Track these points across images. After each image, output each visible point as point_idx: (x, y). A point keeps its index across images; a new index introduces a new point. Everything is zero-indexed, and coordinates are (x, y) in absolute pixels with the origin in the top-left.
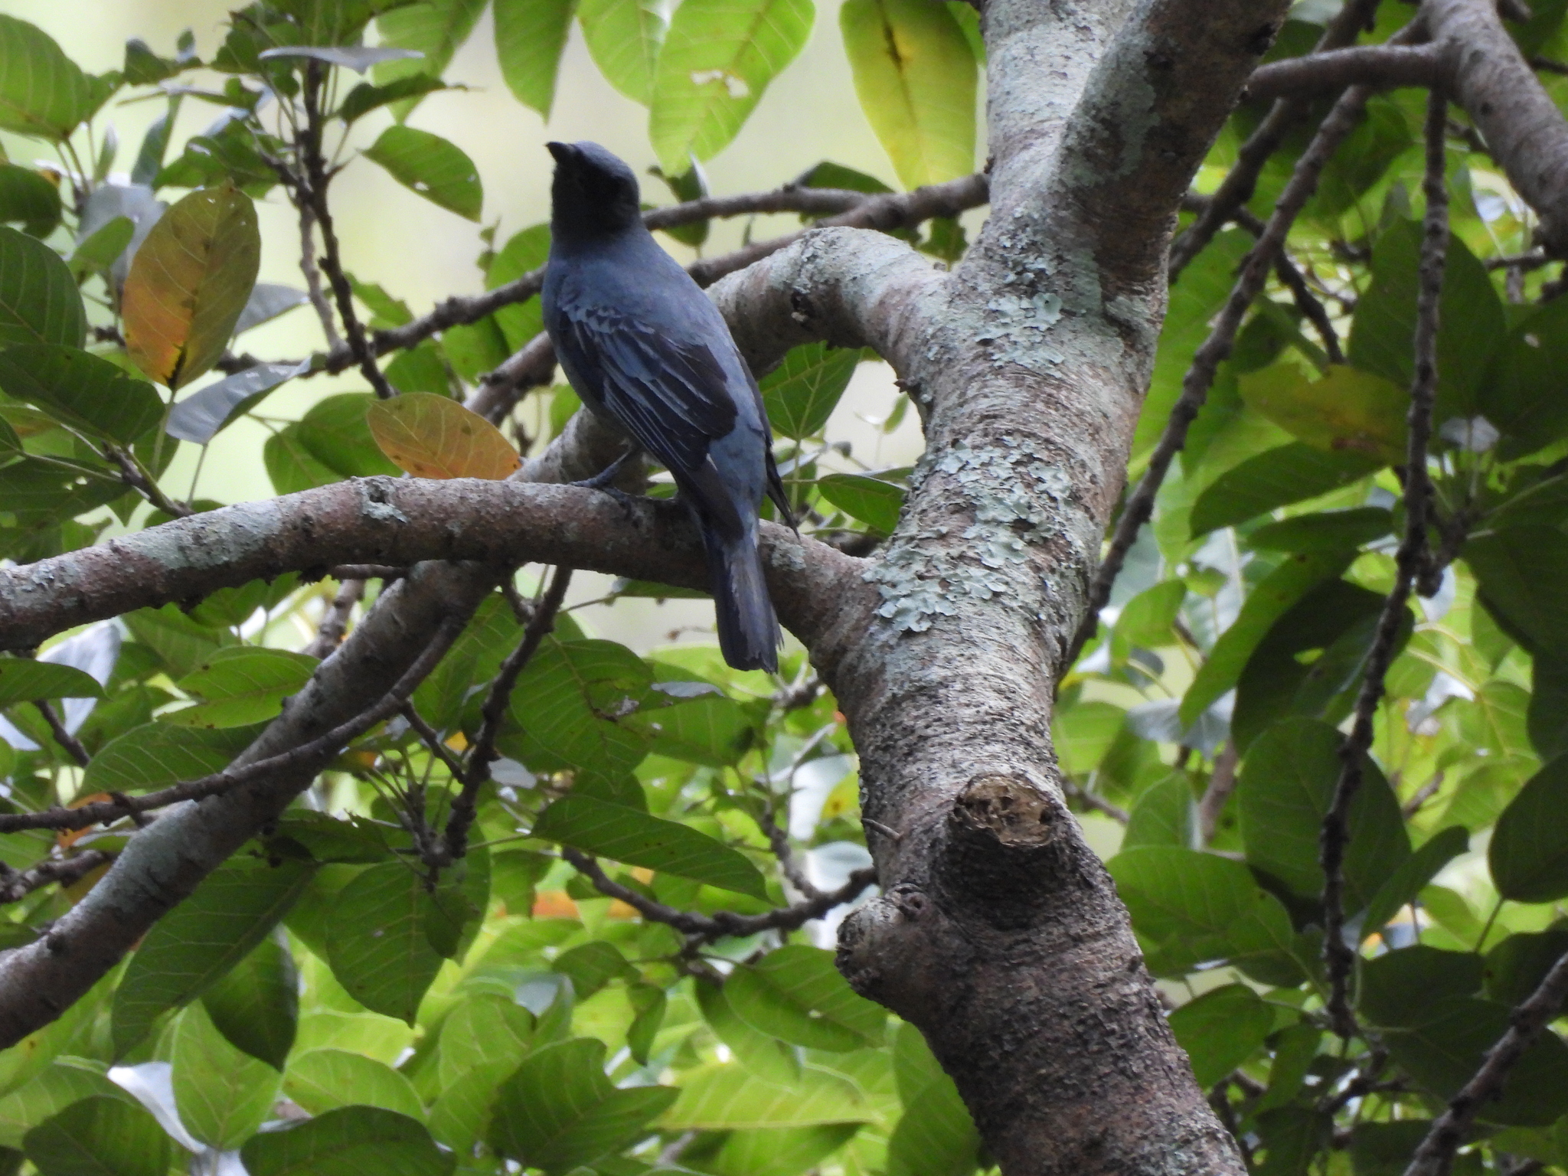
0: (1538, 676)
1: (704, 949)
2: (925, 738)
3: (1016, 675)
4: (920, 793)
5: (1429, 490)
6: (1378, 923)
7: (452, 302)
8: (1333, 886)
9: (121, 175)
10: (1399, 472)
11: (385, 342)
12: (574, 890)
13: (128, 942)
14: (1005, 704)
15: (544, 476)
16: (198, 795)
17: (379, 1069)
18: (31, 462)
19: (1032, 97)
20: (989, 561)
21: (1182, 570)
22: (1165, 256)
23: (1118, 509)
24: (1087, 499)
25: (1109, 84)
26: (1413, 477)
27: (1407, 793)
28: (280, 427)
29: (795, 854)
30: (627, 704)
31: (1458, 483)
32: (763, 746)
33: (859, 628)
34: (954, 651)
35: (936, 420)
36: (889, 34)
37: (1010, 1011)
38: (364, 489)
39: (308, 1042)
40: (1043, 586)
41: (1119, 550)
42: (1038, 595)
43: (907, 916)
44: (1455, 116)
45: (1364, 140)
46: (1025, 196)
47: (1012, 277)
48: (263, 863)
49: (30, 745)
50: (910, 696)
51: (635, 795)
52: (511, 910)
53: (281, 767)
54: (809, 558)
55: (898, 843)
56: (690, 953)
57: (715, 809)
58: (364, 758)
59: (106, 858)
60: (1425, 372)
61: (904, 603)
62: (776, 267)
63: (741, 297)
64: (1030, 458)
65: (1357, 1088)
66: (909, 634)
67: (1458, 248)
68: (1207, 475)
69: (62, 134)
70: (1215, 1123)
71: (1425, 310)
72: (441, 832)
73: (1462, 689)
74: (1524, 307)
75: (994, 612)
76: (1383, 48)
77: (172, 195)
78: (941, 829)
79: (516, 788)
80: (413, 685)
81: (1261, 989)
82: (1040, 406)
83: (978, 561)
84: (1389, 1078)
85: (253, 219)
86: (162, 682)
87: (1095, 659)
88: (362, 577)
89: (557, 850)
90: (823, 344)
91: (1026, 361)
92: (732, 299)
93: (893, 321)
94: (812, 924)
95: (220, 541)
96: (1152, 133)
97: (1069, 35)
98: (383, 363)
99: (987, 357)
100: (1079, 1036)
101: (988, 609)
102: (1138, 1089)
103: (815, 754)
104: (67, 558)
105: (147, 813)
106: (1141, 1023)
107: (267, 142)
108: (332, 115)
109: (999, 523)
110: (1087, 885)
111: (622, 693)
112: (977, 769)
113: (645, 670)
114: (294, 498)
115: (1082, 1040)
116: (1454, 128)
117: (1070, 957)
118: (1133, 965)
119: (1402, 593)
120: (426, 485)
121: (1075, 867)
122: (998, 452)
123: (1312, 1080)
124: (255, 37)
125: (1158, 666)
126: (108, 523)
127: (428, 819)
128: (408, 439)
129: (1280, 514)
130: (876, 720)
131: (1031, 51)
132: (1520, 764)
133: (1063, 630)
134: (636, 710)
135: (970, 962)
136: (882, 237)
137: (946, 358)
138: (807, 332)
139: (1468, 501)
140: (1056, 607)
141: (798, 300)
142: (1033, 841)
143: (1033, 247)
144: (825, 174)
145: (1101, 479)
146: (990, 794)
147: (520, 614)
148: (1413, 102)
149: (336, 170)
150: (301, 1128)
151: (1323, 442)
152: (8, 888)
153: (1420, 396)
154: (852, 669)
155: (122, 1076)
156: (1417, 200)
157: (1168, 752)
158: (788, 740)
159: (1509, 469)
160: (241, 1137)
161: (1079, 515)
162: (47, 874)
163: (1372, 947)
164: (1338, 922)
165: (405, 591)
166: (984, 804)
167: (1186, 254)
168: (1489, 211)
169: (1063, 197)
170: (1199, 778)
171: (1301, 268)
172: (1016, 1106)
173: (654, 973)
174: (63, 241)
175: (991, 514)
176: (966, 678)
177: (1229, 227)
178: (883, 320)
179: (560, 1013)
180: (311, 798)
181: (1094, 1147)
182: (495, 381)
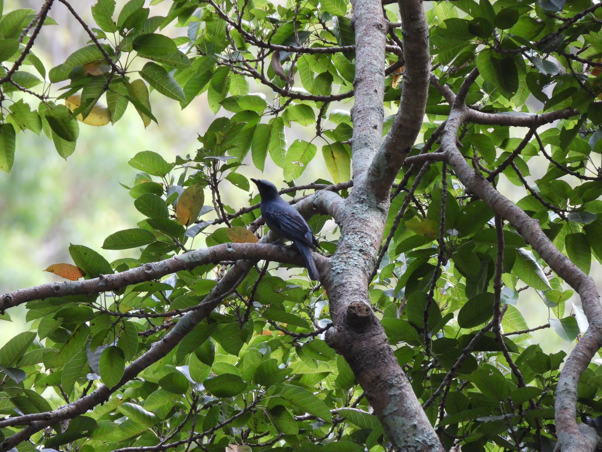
0: (467, 282)
1: (298, 340)
2: (342, 294)
3: (360, 281)
4: (341, 306)
5: (444, 244)
6: (435, 333)
7: (244, 208)
8: (426, 325)
9: (175, 184)
10: (438, 240)
11: (230, 217)
12: (271, 329)
13: (180, 340)
14: (358, 287)
15: (263, 242)
16: (193, 309)
17: (231, 366)
18: (158, 242)
19: (362, 163)
20: (354, 258)
21: (394, 262)
22: (389, 195)
23: (381, 248)
24: (374, 245)
25: (377, 160)
26: (441, 241)
27: (441, 307)
28: (209, 235)
29: (316, 321)
30: (281, 290)
31: (450, 242)
32: (309, 298)
33: (328, 272)
34: (347, 276)
35: (343, 229)
36: (332, 153)
37: (360, 350)
38: (226, 245)
39: (216, 361)
40: (365, 263)
41: (381, 257)
42: (365, 265)
43: (339, 331)
44: (448, 167)
45: (430, 173)
46: (360, 183)
47: (358, 200)
48: (207, 324)
49: (159, 301)
50: (339, 286)
51: (283, 308)
52: (258, 333)
53: (210, 303)
54: (318, 258)
55: (337, 316)
56: (295, 341)
57: (299, 312)
58: (227, 302)
59: (175, 323)
60: (443, 219)
61: (337, 267)
62: (310, 199)
63: (303, 205)
64: (362, 237)
65: (432, 367)
66: (338, 273)
67: (449, 194)
68: (399, 242)
69: (163, 176)
70: (403, 372)
71: (443, 207)
72: (243, 317)
73: (451, 285)
74: (463, 206)
75: (355, 268)
76: (433, 153)
77: (185, 187)
78: (345, 313)
79: (258, 308)
80: (237, 286)
81: (412, 347)
82: (364, 226)
83: (352, 258)
84: (438, 365)
85: (203, 191)
86: (186, 287)
87: (376, 280)
88: (226, 264)
89: (267, 321)
90: (320, 214)
91: (361, 217)
92: (301, 206)
93: (334, 209)
94: (319, 335)
95: (197, 256)
96: (386, 170)
97: (369, 150)
98: (230, 222)
99: (353, 216)
100: (375, 355)
101: (354, 268)
102: (387, 365)
103: (319, 300)
104: (166, 260)
105: (183, 313)
106: (387, 352)
107: (205, 176)
108: (218, 171)
109: (356, 250)
110: (376, 324)
111: (280, 287)
112: (353, 300)
113: (285, 283)
114: (212, 247)
115: (375, 356)
116: (448, 170)
117: (372, 339)
118: (385, 340)
119: (439, 265)
120: (239, 244)
121: (373, 320)
122: (356, 236)
123: (422, 365)
124: (202, 155)
125: (389, 282)
126: (174, 254)
127: (240, 314)
128: (235, 236)
129: (414, 250)
130: (332, 291)
131: (361, 154)
132: (464, 300)
133: (370, 272)
134: (283, 291)
135: (352, 340)
136: (332, 192)
137: (345, 217)
138: (316, 212)
139: (452, 246)
140: (368, 267)
141: (314, 205)
142: (364, 315)
143: (362, 193)
144: (320, 181)
145: (377, 241)
146: (355, 306)
147: (259, 271)
148: (439, 164)
149: (219, 181)
150: (215, 378)
151: (422, 234)
152: (155, 330)
153: (442, 224)
154: (327, 280)
155: (178, 368)
156: (441, 185)
157: (392, 299)
158: (314, 298)
159: (460, 240)
160: (203, 380)
161: (373, 248)
162: (163, 327)
163: (434, 338)
164: (427, 333)
165: (235, 267)
166: (354, 307)
167: (393, 196)
168: (456, 187)
169: (368, 183)
170: (398, 304)
171: (417, 200)
172: (362, 369)
173: (287, 346)
174: (164, 197)
175: (355, 248)
176: (350, 282)
177: (402, 191)
178: (332, 209)
179: (268, 354)
180: (216, 310)
181: (378, 377)
182: (253, 224)
